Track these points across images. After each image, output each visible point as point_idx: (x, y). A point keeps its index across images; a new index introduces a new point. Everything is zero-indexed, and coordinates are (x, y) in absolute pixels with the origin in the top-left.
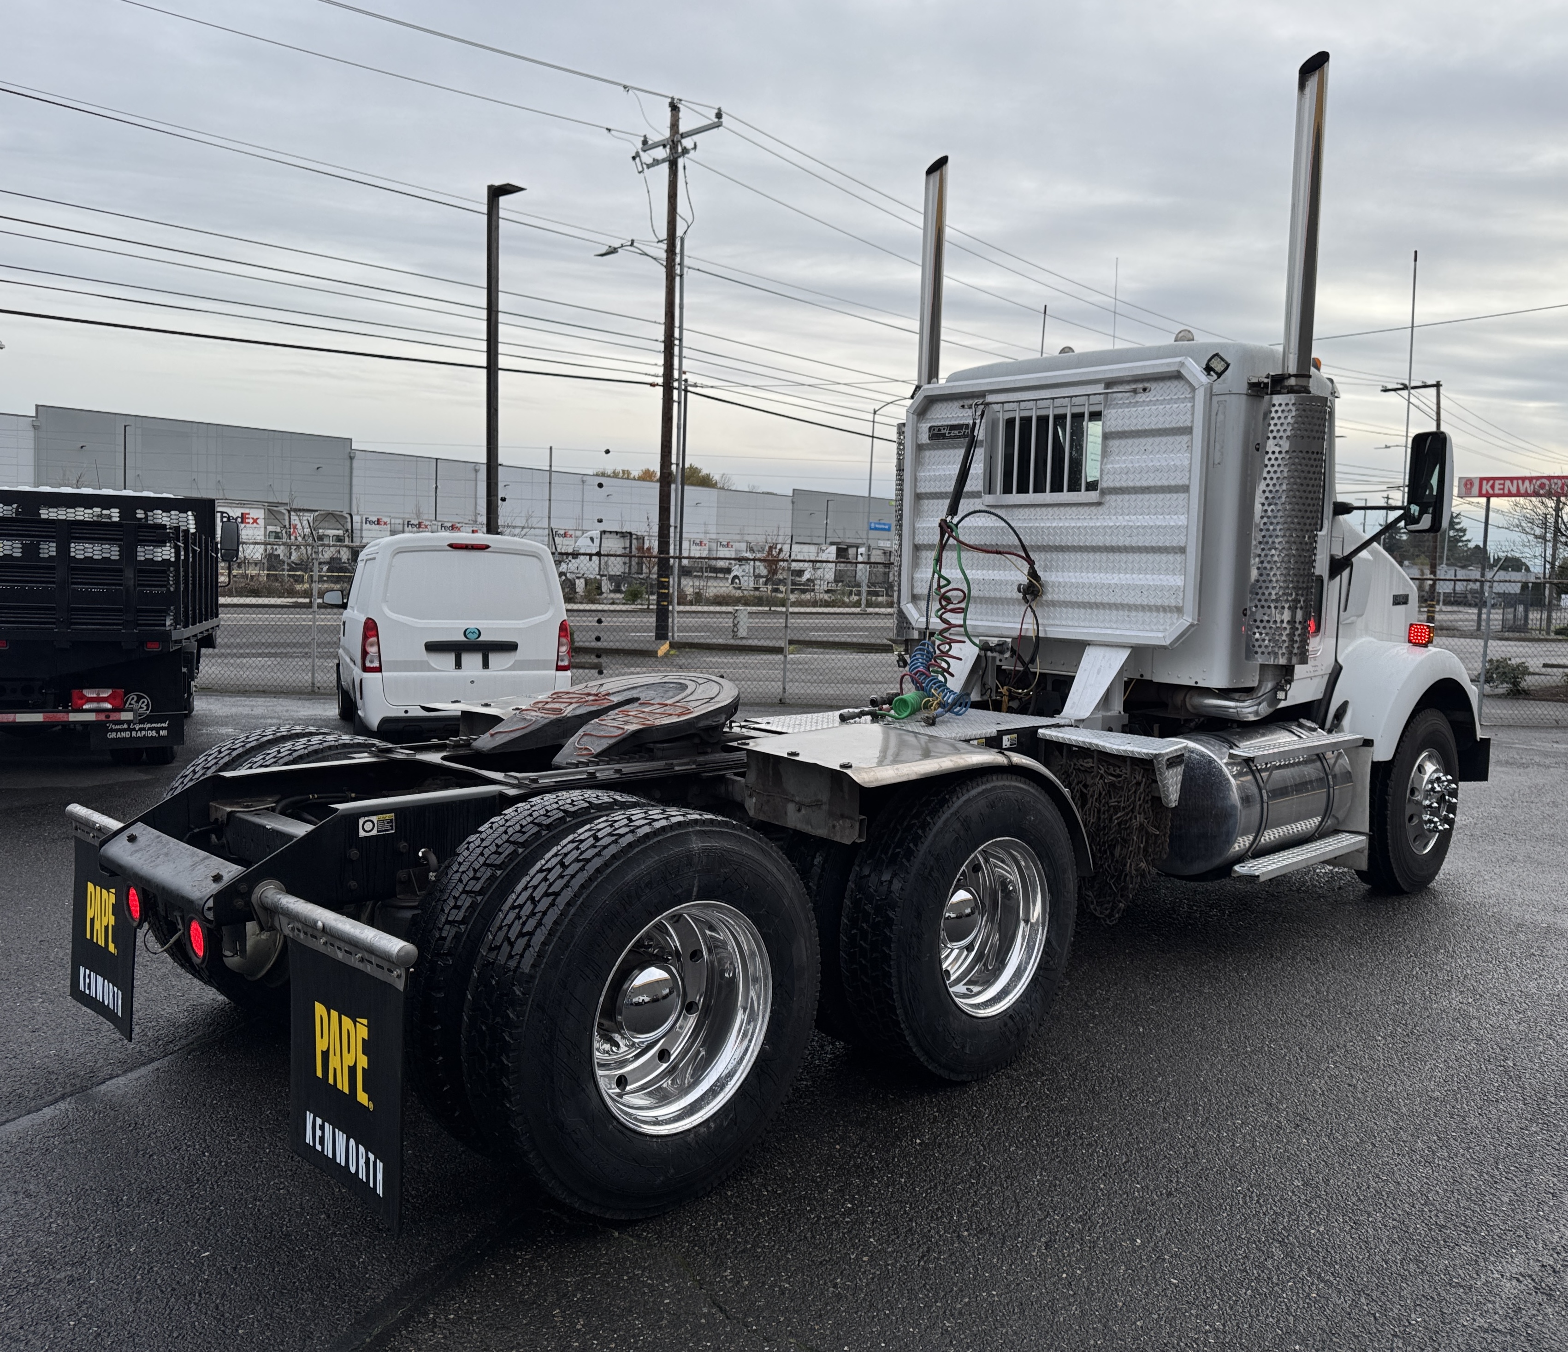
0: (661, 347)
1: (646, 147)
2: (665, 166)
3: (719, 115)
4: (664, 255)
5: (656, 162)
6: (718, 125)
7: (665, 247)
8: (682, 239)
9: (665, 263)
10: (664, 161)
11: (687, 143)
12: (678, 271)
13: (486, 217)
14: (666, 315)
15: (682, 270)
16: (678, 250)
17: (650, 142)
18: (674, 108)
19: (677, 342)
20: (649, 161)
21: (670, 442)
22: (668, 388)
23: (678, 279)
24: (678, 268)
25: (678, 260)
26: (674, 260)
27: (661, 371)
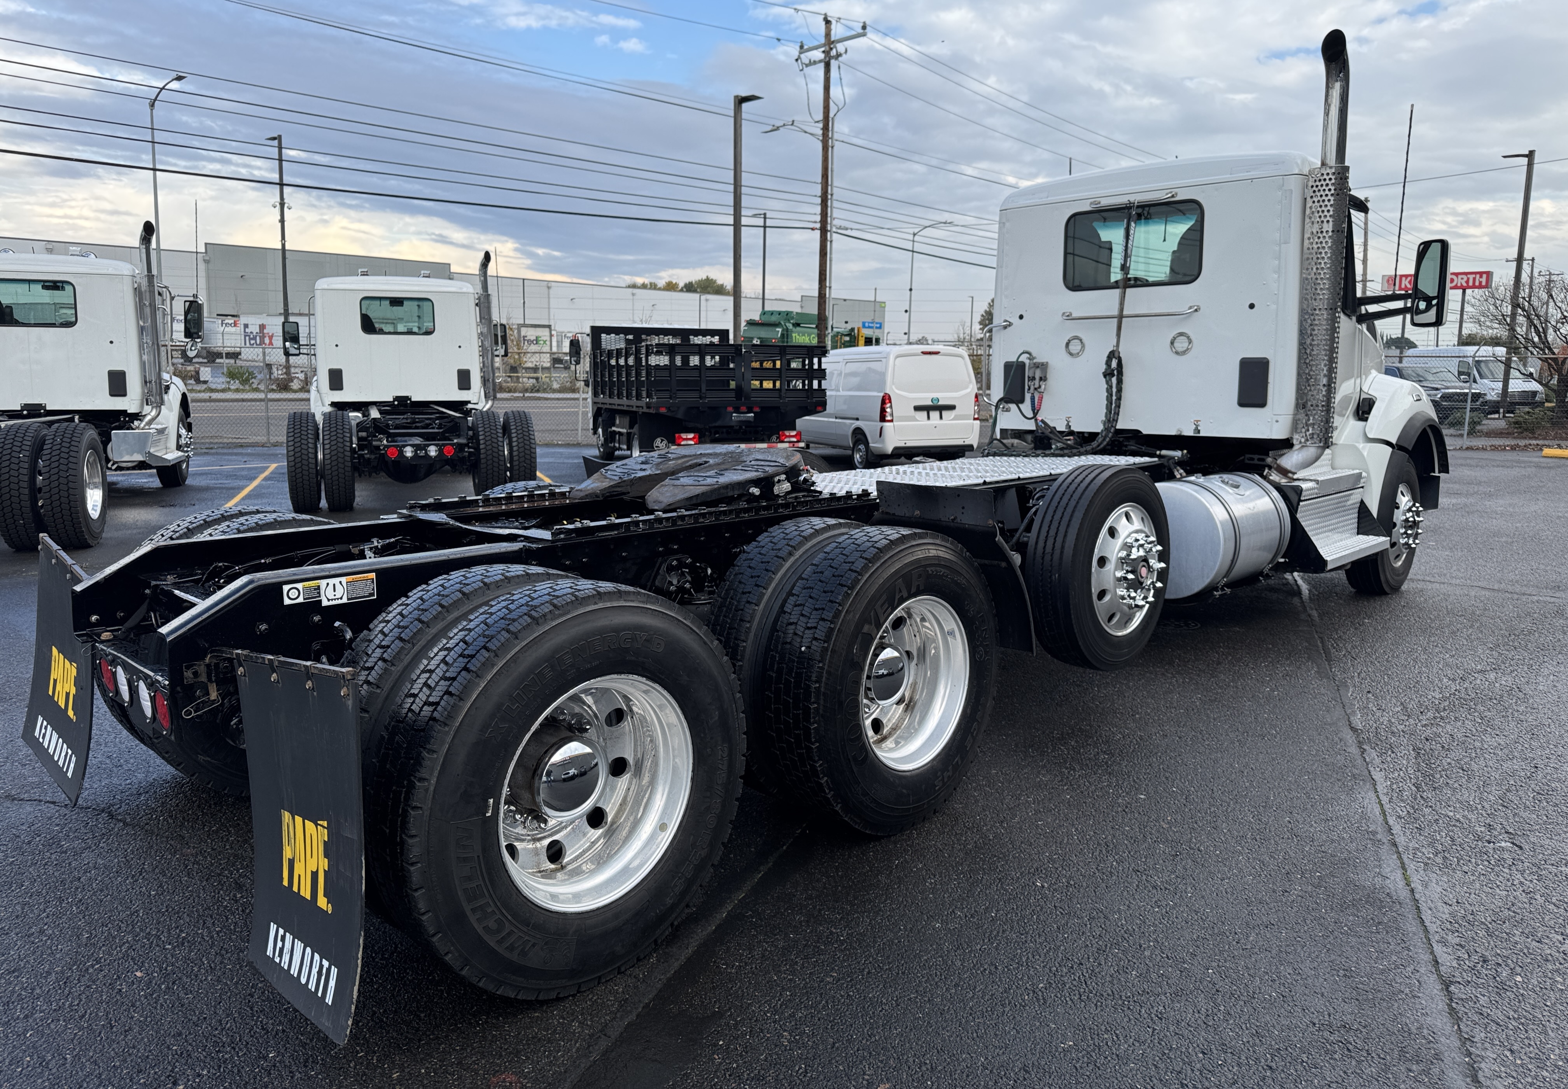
0: (819, 200)
1: (803, 51)
2: (822, 65)
3: (863, 27)
4: (821, 132)
5: (812, 63)
6: (864, 35)
7: (821, 125)
8: (833, 119)
9: (821, 138)
10: (820, 61)
11: (840, 47)
12: (830, 144)
13: (732, 120)
14: (821, 176)
15: (832, 142)
16: (830, 128)
17: (805, 47)
18: (828, 22)
19: (829, 197)
20: (807, 62)
21: (825, 271)
22: (824, 230)
23: (830, 150)
24: (829, 140)
25: (830, 135)
26: (827, 135)
27: (818, 218)
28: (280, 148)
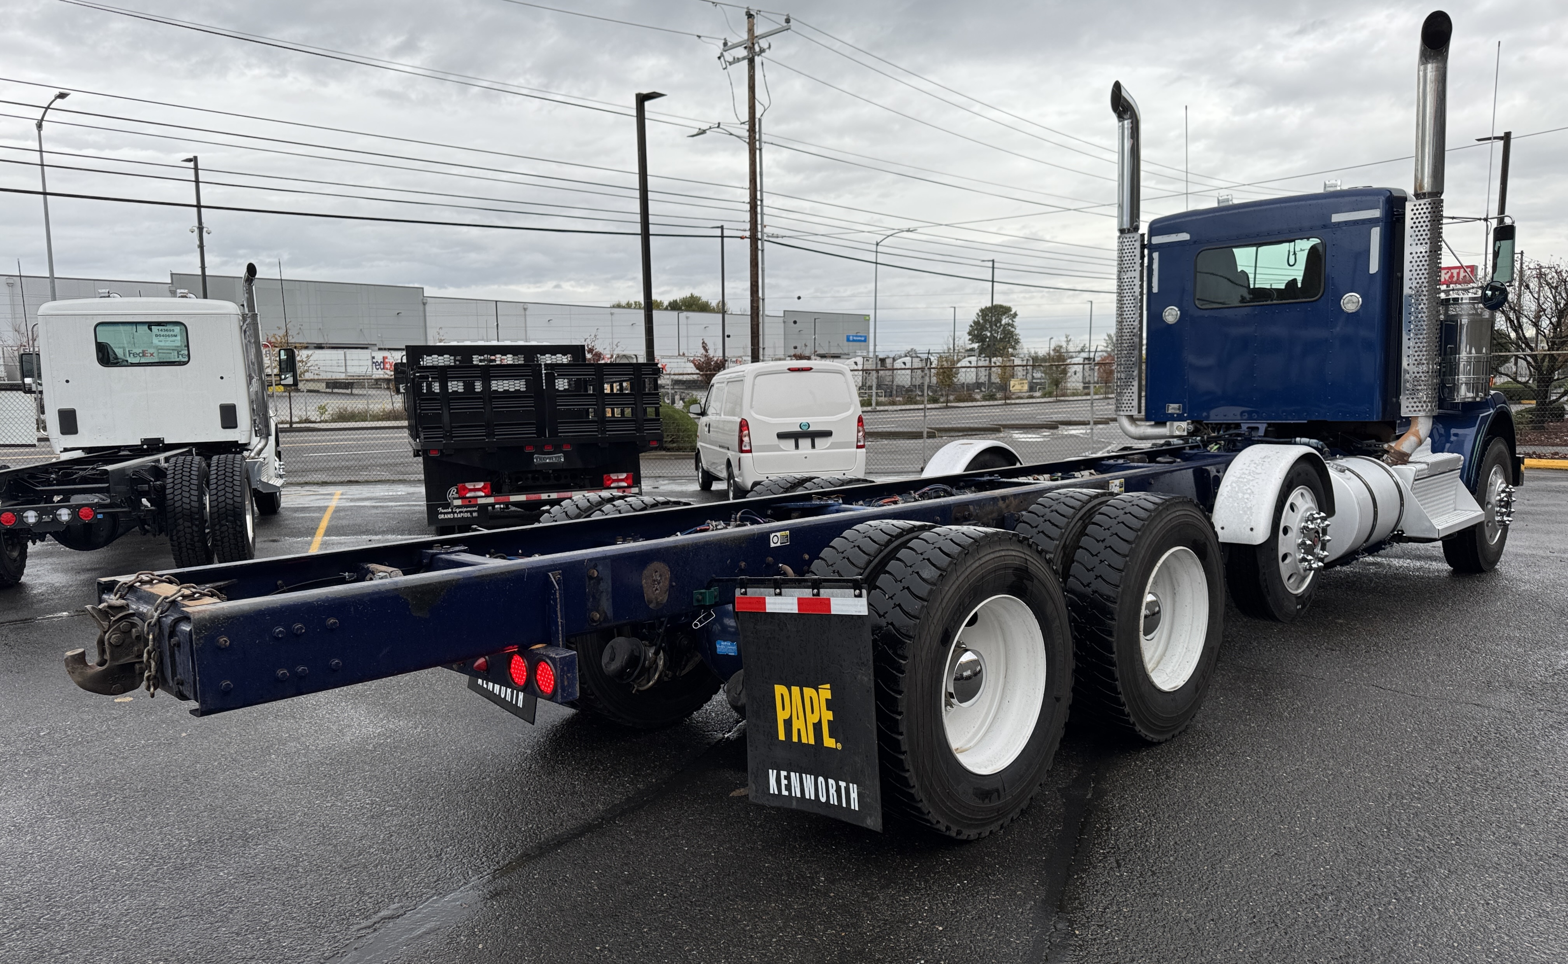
0: (748, 207)
1: (726, 48)
2: (746, 62)
3: (788, 21)
4: (747, 134)
5: (737, 60)
6: (788, 29)
7: (747, 127)
8: (760, 120)
9: (747, 140)
10: (744, 58)
11: (764, 43)
12: (758, 146)
13: (634, 118)
14: (750, 181)
15: (760, 145)
16: (757, 130)
17: (729, 44)
18: (750, 16)
19: (759, 203)
20: (731, 59)
21: (757, 282)
22: (754, 239)
23: (758, 152)
24: (757, 143)
25: (757, 137)
26: (755, 138)
27: (748, 226)
28: (196, 169)
